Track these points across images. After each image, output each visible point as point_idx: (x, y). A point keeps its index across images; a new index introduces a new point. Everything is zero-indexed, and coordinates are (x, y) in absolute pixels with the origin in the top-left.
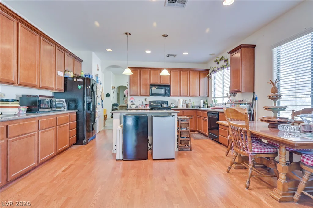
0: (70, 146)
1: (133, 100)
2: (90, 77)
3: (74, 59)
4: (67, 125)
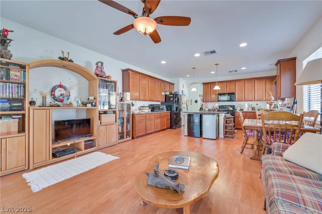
0: (167, 129)
1: (206, 105)
2: (177, 93)
3: (170, 84)
4: (165, 118)
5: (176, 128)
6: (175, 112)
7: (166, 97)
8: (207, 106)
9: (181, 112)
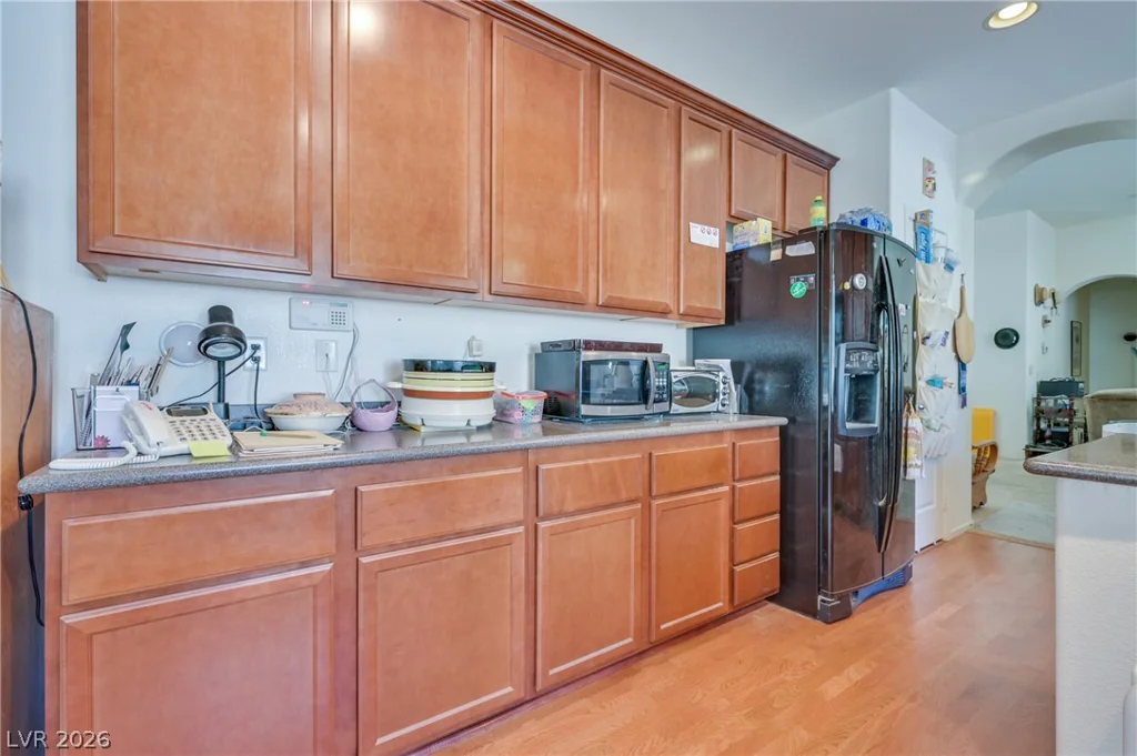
0: (737, 610)
2: (869, 227)
3: (785, 157)
4: (717, 498)
5: (853, 602)
6: (842, 432)
7: (740, 276)
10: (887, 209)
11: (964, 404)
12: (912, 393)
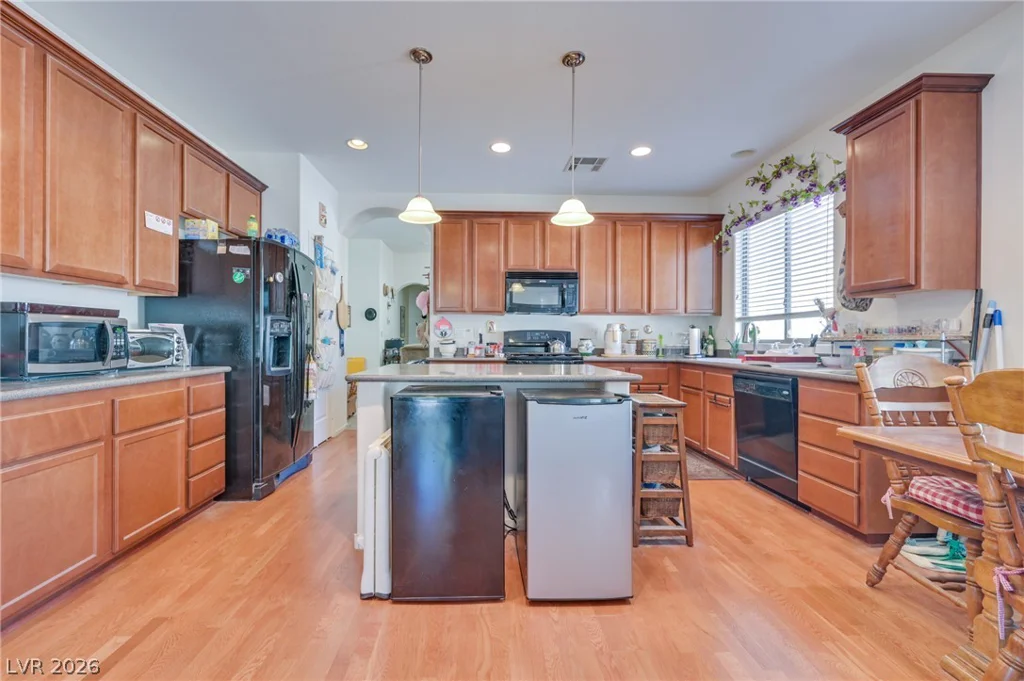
0: (192, 511)
1: (444, 328)
2: (286, 243)
3: (228, 176)
4: (175, 429)
5: (276, 482)
6: (268, 374)
7: (191, 260)
8: (450, 336)
9: (313, 366)
10: (298, 232)
11: (343, 354)
12: (311, 348)
